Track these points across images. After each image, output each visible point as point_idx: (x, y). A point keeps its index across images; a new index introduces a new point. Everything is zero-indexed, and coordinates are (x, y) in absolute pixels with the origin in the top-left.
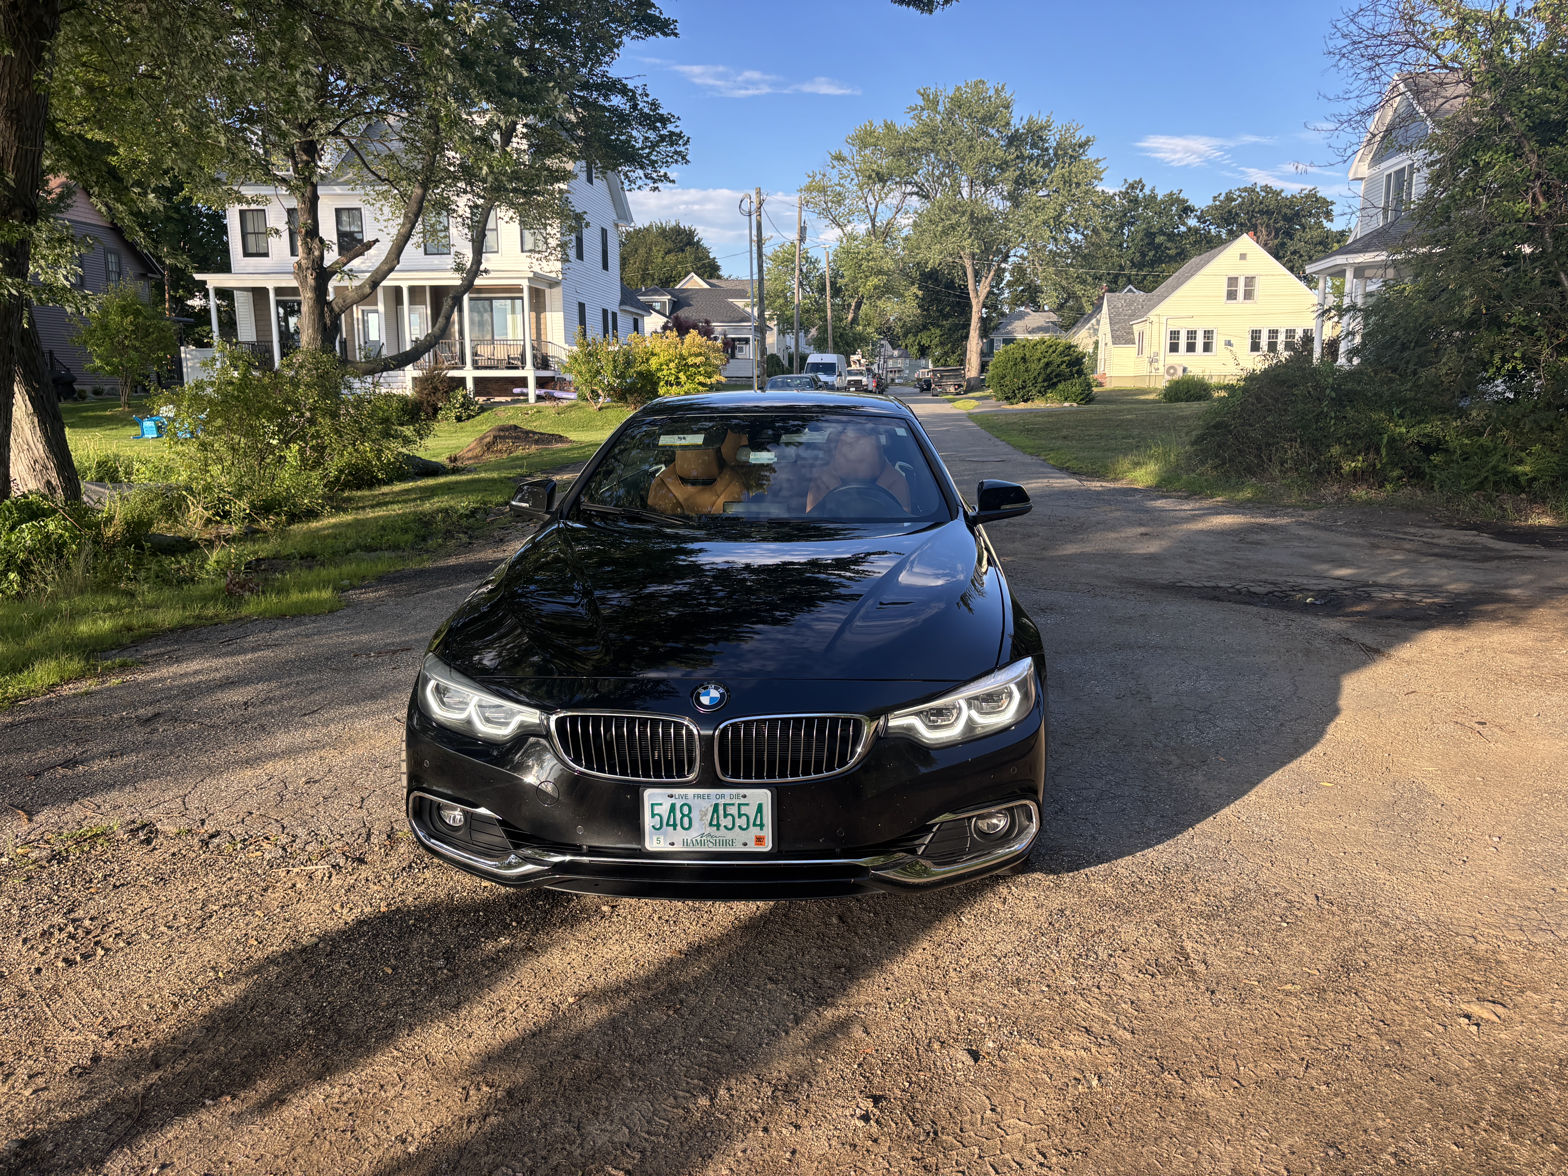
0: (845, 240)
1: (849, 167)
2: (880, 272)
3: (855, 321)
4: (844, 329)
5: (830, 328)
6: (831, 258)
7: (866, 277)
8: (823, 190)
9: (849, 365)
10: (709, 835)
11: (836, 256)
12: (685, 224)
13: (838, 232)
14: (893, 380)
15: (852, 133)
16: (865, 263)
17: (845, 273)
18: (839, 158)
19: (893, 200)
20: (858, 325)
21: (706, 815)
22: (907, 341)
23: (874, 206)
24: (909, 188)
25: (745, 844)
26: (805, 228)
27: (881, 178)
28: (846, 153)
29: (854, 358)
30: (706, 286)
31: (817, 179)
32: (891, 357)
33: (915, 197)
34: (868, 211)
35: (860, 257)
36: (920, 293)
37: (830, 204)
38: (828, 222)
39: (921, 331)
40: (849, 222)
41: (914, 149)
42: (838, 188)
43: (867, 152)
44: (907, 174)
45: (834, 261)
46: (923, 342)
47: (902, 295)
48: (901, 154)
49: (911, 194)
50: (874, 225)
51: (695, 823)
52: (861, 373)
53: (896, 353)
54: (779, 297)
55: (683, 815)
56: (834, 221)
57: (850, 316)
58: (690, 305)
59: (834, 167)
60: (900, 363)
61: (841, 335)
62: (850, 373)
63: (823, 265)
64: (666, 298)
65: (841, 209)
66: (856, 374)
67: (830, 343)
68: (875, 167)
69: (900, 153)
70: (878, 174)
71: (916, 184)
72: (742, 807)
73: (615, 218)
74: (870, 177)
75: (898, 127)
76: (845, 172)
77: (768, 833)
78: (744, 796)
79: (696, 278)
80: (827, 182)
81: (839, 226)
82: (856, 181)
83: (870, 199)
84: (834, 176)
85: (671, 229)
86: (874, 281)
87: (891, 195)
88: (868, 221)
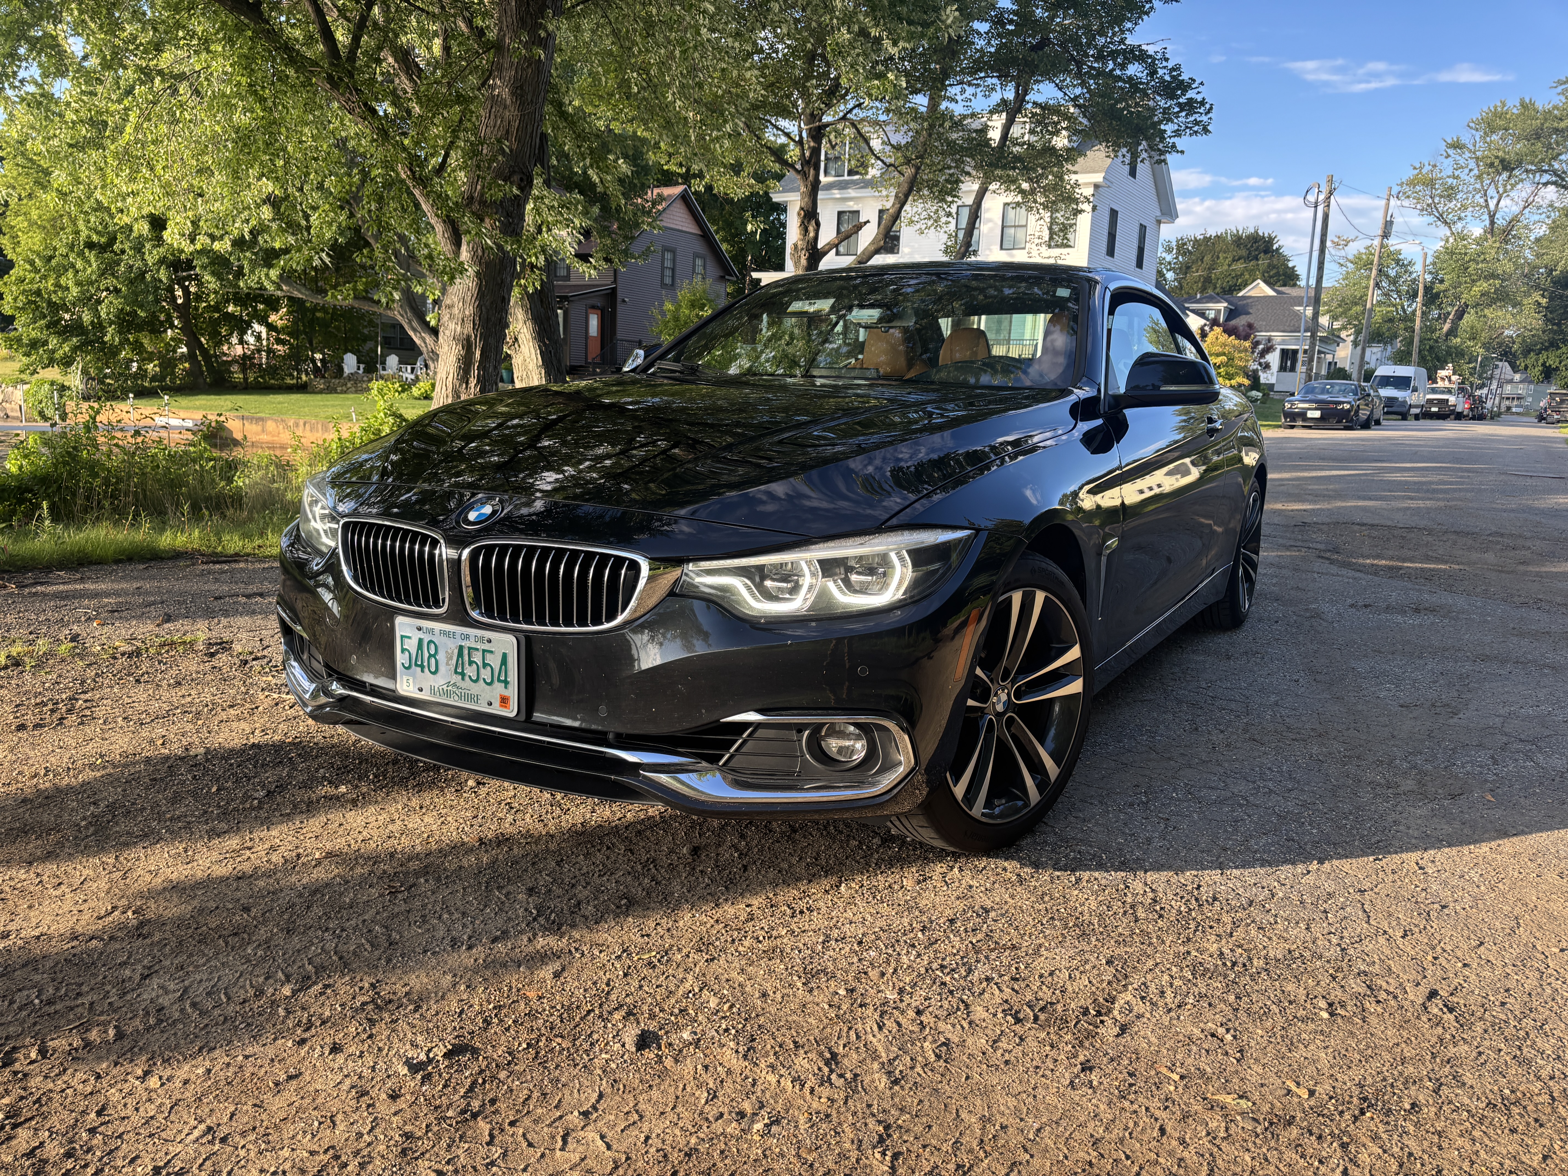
0: (1451, 240)
1: (1467, 155)
2: (1493, 276)
3: (1452, 332)
4: (1436, 341)
5: (1416, 340)
6: (1429, 260)
7: (1473, 281)
8: (1430, 183)
9: (1435, 381)
10: (454, 685)
11: (1437, 258)
12: (1264, 231)
13: (1444, 231)
14: (1509, 408)
15: (1476, 116)
16: (1473, 266)
17: (1446, 277)
18: (1457, 146)
19: (1523, 191)
20: (1456, 336)
21: (451, 658)
22: (1528, 362)
23: (1495, 201)
24: (1546, 178)
25: (490, 704)
26: (1391, 222)
27: (1507, 166)
28: (1466, 139)
29: (1442, 373)
30: (1271, 293)
31: (1424, 171)
32: (1511, 381)
33: (1551, 188)
34: (1487, 206)
35: (1467, 258)
36: (1544, 301)
37: (1437, 200)
38: (1431, 219)
39: (1546, 349)
40: (1460, 219)
41: (1556, 131)
42: (1450, 181)
43: (1494, 137)
44: (1543, 160)
45: (1434, 264)
46: (1550, 362)
47: (1520, 304)
48: (1538, 137)
49: (1545, 184)
50: (1492, 223)
51: (442, 668)
52: (1449, 391)
53: (1517, 377)
54: (1356, 304)
55: (430, 656)
56: (1441, 218)
57: (1447, 327)
58: (1248, 313)
59: (1448, 156)
60: (1521, 390)
61: (1431, 347)
62: (1434, 391)
63: (1418, 268)
64: (1222, 306)
65: (1452, 205)
66: (1443, 392)
67: (1415, 356)
68: (1500, 154)
69: (1537, 135)
70: (1502, 161)
71: (1555, 173)
72: (488, 655)
73: (1158, 213)
74: (1492, 165)
75: (1539, 105)
76: (1462, 162)
77: (513, 692)
78: (489, 641)
79: (1262, 285)
80: (1436, 174)
81: (1446, 223)
82: (1476, 172)
83: (1492, 192)
84: (1446, 167)
85: (1248, 237)
86: (1483, 286)
87: (1519, 186)
88: (1486, 217)
